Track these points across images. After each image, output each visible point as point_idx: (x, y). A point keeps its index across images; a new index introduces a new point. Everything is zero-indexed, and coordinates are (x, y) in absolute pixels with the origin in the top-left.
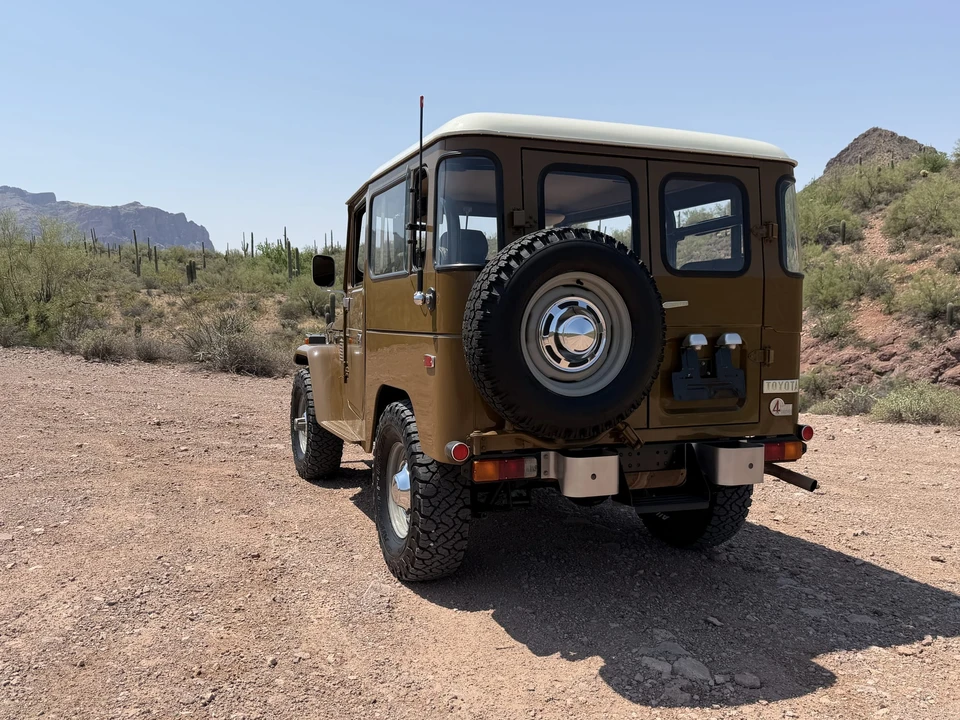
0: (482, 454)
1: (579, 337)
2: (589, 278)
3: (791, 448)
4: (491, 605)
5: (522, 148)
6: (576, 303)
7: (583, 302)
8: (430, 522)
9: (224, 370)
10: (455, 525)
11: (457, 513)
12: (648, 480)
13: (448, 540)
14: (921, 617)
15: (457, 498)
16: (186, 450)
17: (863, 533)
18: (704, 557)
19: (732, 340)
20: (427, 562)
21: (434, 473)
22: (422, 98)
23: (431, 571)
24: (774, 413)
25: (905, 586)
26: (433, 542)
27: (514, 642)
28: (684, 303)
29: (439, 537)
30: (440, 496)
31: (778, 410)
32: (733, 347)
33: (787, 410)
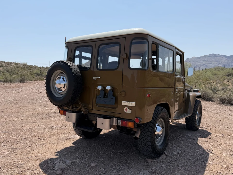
3: (129, 124)
22: (65, 37)
24: (125, 112)
31: (126, 111)
32: (108, 90)
33: (129, 111)
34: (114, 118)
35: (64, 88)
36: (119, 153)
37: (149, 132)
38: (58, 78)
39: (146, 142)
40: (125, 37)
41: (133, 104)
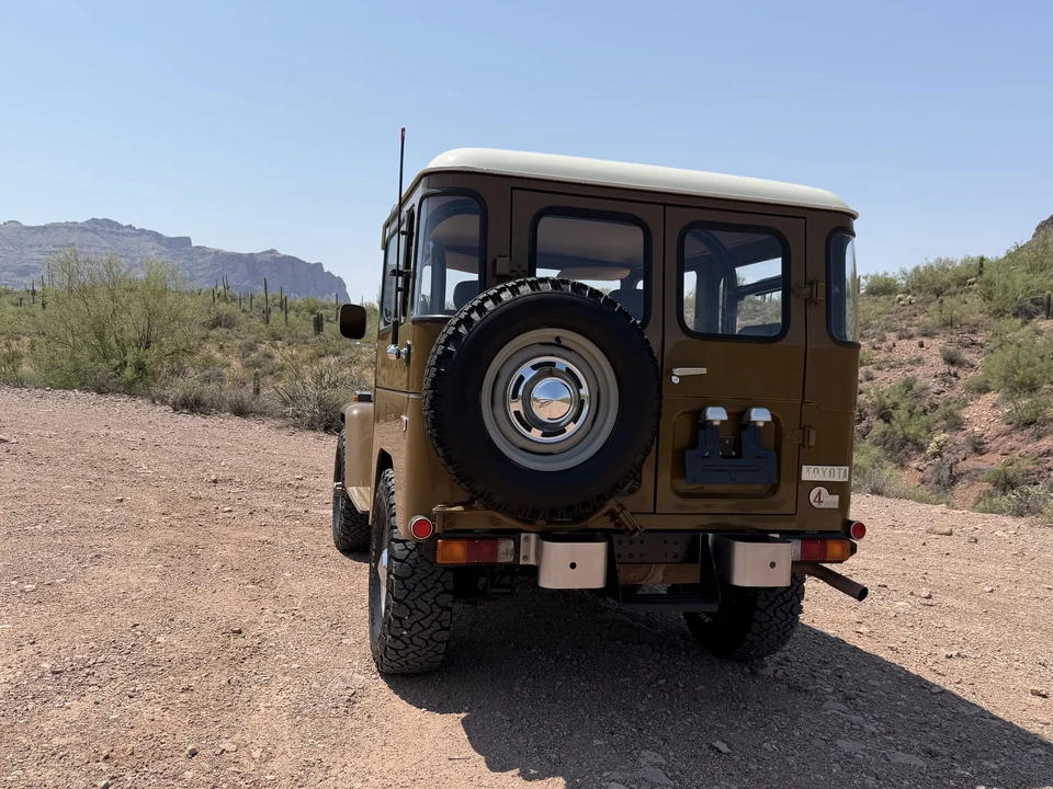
0: (446, 532)
1: (552, 402)
2: (568, 337)
3: (835, 548)
4: (467, 708)
5: (513, 188)
6: (553, 364)
7: (562, 364)
8: (404, 607)
9: (312, 427)
10: (432, 612)
11: (435, 598)
12: (665, 574)
13: (424, 629)
14: (986, 763)
15: (436, 582)
16: (230, 511)
17: (959, 655)
18: (747, 670)
19: (760, 416)
20: (401, 653)
21: (411, 551)
22: (403, 130)
23: (406, 662)
24: (815, 505)
25: (983, 723)
26: (405, 629)
27: (472, 752)
28: (703, 371)
29: (412, 625)
30: (416, 579)
31: (820, 502)
32: (761, 424)
33: (831, 502)
40: (805, 218)
41: (844, 474)
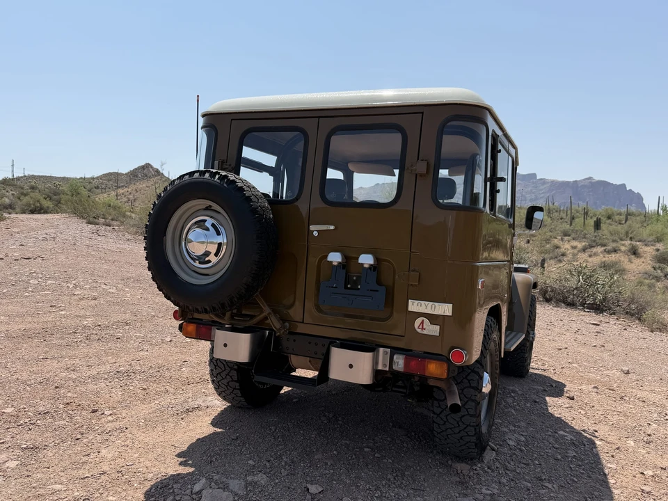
0: (188, 318)
3: (431, 366)
5: (232, 119)
6: (205, 221)
7: (210, 221)
19: (366, 260)
22: (198, 96)
24: (419, 331)
31: (423, 329)
32: (366, 266)
33: (434, 330)
34: (381, 350)
35: (216, 255)
36: (366, 450)
37: (471, 387)
38: (196, 223)
39: (461, 418)
40: (422, 113)
41: (445, 309)
